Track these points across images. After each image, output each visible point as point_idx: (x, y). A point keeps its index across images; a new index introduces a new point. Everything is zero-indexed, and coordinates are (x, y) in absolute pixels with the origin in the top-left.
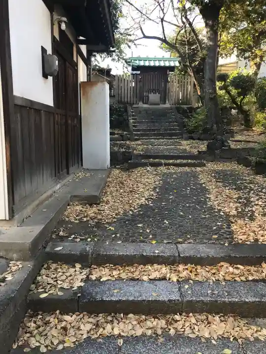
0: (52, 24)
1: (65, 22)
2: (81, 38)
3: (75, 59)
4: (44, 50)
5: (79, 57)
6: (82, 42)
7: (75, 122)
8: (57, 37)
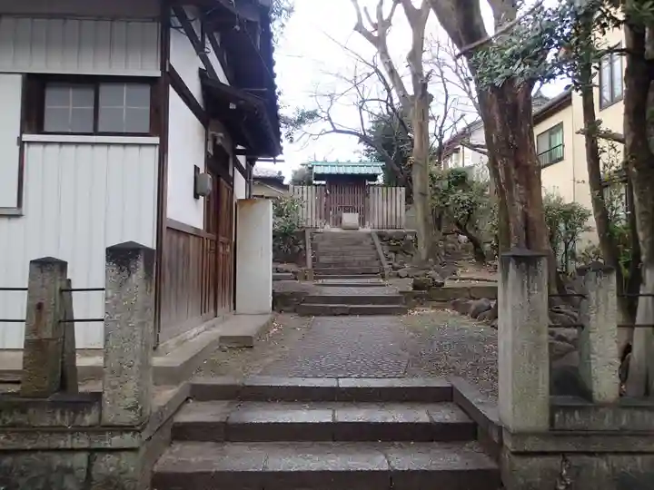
0: (207, 140)
1: (221, 138)
2: (239, 147)
3: (231, 174)
4: (197, 169)
5: (236, 170)
6: (241, 153)
7: (228, 250)
8: (211, 152)
